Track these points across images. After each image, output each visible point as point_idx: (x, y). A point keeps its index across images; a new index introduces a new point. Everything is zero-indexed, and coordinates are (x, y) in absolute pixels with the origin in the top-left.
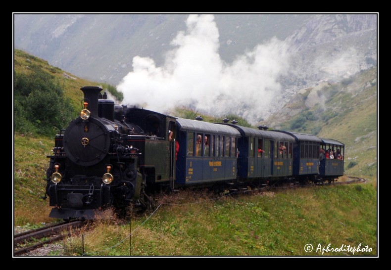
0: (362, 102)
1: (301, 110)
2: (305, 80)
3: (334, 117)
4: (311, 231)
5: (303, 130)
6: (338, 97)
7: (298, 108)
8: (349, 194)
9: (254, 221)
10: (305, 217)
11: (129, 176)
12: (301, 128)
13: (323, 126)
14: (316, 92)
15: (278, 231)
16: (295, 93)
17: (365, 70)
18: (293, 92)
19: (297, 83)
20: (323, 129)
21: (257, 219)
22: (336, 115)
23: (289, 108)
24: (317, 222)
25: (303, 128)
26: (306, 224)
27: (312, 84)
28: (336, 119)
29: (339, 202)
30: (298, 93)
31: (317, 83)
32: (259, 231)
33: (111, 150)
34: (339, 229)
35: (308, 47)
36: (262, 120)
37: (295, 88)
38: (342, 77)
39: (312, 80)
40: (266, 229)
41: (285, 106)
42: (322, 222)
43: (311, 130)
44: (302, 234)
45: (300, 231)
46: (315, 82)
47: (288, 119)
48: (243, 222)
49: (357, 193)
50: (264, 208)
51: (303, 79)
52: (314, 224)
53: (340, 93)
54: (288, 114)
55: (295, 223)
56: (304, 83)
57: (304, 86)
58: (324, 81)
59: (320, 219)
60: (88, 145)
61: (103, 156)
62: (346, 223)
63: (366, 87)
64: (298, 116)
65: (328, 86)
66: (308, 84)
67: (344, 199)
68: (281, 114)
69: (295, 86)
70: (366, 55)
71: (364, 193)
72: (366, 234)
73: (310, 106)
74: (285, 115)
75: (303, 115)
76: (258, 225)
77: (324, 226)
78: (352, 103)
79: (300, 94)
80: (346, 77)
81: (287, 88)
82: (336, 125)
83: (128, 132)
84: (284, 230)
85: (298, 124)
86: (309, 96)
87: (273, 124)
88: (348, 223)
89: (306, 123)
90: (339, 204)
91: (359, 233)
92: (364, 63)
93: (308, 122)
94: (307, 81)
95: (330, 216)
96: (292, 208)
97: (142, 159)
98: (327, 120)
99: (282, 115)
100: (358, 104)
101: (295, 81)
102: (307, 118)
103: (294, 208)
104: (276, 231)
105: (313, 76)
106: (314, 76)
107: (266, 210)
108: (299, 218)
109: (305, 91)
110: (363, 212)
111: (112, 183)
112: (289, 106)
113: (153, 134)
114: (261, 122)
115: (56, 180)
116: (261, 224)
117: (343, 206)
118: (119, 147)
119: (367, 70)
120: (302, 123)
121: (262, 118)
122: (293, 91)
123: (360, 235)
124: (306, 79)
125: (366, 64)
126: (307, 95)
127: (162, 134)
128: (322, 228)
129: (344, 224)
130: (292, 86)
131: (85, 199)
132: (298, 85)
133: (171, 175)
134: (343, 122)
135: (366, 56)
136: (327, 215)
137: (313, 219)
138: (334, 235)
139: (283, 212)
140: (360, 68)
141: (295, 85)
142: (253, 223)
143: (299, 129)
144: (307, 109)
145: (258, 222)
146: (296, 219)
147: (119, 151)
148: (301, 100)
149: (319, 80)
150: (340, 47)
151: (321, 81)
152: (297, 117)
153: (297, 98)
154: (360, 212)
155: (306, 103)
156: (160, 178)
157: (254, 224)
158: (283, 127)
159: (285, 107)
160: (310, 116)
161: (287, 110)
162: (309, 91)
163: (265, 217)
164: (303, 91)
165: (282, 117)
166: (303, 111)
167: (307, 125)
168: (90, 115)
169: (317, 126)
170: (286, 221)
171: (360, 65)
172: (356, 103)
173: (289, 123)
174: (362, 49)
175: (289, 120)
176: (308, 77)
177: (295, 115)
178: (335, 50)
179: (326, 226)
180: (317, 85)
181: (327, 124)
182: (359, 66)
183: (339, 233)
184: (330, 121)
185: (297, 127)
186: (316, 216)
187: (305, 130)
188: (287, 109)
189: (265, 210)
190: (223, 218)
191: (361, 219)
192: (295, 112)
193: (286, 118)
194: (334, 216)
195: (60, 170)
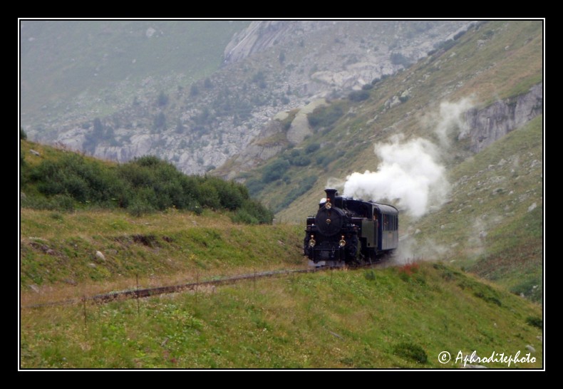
0: (385, 132)
1: (281, 147)
2: (286, 96)
3: (338, 158)
4: (277, 349)
5: (285, 183)
6: (344, 123)
7: (275, 145)
8: (352, 286)
9: (173, 335)
10: (268, 325)
11: (353, 242)
12: (281, 180)
13: (320, 174)
14: (305, 116)
15: (218, 351)
16: (270, 119)
17: (389, 75)
18: (265, 118)
19: (272, 102)
20: (318, 180)
21: (181, 331)
22: (342, 155)
23: (260, 145)
24: (289, 333)
25: (285, 180)
26: (269, 338)
27: (299, 102)
28: (341, 162)
29: (335, 299)
30: (275, 118)
31: (309, 100)
32: (181, 350)
33: (343, 227)
34: (330, 345)
35: (290, 37)
36: (213, 168)
37: (269, 110)
38: (350, 88)
39: (299, 97)
40: (196, 347)
41: (253, 141)
42: (299, 333)
43: (299, 183)
44: (261, 354)
45: (258, 350)
46: (304, 99)
47: (259, 165)
48: (154, 337)
49: (367, 284)
50: (194, 313)
51: (283, 94)
52: (283, 337)
53: (346, 118)
54: (257, 156)
55: (251, 336)
56: (286, 102)
57: (285, 107)
58: (319, 97)
59: (295, 328)
60: (330, 224)
61: (339, 230)
62: (344, 334)
63: (392, 104)
64: (276, 159)
65: (327, 105)
66: (292, 103)
67: (343, 294)
68: (246, 156)
69: (269, 107)
70: (390, 49)
71: (378, 283)
72: (378, 352)
73: (296, 141)
74: (252, 158)
75: (284, 156)
76: (181, 340)
77: (302, 341)
78: (369, 132)
79: (278, 120)
80: (357, 88)
81: (255, 111)
82: (342, 172)
83: (351, 216)
84: (229, 348)
85: (275, 173)
86: (293, 124)
87: (233, 174)
88: (346, 334)
89: (289, 171)
90: (332, 302)
91: (366, 349)
92: (388, 63)
93: (292, 170)
94: (290, 97)
95: (314, 322)
96: (247, 311)
97: (360, 232)
98: (326, 164)
99: (247, 159)
100: (378, 135)
101: (269, 98)
102: (291, 163)
103: (250, 312)
104: (213, 349)
105: (299, 89)
106: (303, 89)
107: (197, 315)
108: (258, 327)
109: (287, 115)
110: (376, 315)
111: (346, 245)
112: (259, 142)
113: (365, 216)
114: (211, 171)
115: (312, 244)
116: (187, 339)
117: (341, 306)
118: (348, 225)
119: (393, 75)
120: (282, 170)
121: (213, 164)
122: (266, 115)
123: (368, 353)
124: (289, 93)
125: (391, 66)
126: (291, 122)
127: (369, 217)
128: (297, 343)
129: (340, 335)
130: (264, 107)
131: (330, 255)
132: (275, 105)
133: (375, 244)
134: (352, 167)
135: (391, 51)
136: (309, 322)
137: (281, 328)
138: (319, 354)
139: (228, 317)
140: (381, 72)
141: (269, 104)
142: (171, 337)
143: (278, 181)
144: (291, 146)
145: (181, 336)
146: (252, 329)
147: (348, 227)
148: (281, 131)
149: (310, 95)
150: (346, 37)
151: (315, 96)
152: (274, 162)
153: (273, 127)
154: (371, 315)
155: (288, 135)
156: (369, 245)
157: (173, 340)
158: (250, 179)
159: (253, 144)
160: (296, 159)
161: (256, 150)
162: (293, 115)
163: (194, 327)
164: (282, 115)
165: (247, 161)
166: (283, 150)
167: (291, 174)
168: (332, 206)
169: (309, 176)
170: (232, 332)
171: (382, 68)
172: (374, 132)
173: (259, 171)
174: (384, 40)
175: (260, 167)
176: (292, 90)
177: (269, 158)
178: (337, 41)
179: (305, 340)
180: (307, 103)
181: (326, 171)
182: (379, 70)
183: (329, 351)
184: (331, 165)
185: (274, 179)
186: (288, 323)
187: (288, 183)
188: (256, 147)
189: (194, 316)
190: (116, 330)
191: (371, 327)
192: (270, 152)
193: (255, 163)
194: (322, 323)
195: (314, 238)
